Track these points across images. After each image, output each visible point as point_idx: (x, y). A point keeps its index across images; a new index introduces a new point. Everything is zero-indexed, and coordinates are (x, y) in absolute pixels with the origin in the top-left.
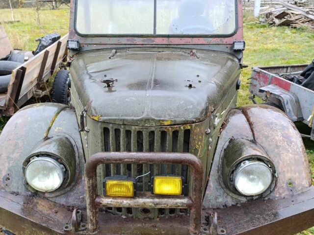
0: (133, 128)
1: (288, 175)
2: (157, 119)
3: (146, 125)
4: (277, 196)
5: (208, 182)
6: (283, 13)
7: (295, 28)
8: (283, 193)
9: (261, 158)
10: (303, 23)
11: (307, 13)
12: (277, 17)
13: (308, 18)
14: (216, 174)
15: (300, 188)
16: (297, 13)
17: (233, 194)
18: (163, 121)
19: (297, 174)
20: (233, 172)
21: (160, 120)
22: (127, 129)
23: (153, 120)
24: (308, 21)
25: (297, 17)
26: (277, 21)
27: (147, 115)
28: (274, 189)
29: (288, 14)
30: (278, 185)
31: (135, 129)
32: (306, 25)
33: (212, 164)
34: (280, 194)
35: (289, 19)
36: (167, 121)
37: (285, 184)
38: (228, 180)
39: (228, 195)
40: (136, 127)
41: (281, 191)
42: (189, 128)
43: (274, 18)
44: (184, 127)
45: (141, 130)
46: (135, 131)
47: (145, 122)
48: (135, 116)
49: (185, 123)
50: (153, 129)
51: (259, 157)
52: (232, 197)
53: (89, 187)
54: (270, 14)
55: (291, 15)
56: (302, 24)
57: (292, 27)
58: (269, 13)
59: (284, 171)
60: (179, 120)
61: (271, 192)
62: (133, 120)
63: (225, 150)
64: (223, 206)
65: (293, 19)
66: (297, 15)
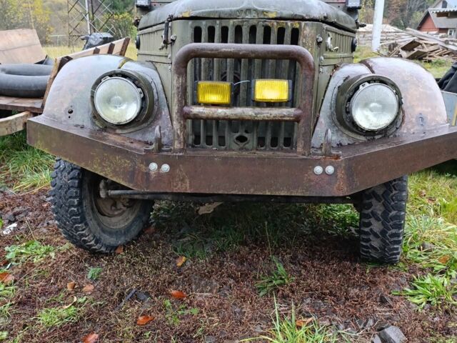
0: (231, 21)
1: (419, 110)
2: (259, 9)
3: (247, 17)
4: (405, 131)
5: (318, 118)
6: (412, 43)
7: (430, 61)
8: (412, 128)
9: (384, 79)
10: (441, 55)
11: (446, 42)
12: (404, 48)
13: (447, 49)
14: (329, 110)
15: (433, 124)
16: (432, 43)
17: (350, 133)
18: (267, 12)
19: (430, 109)
20: (349, 100)
21: (263, 12)
22: (224, 25)
23: (255, 10)
24: (448, 54)
25: (432, 48)
26: (404, 54)
27: (249, 4)
28: (401, 126)
29: (419, 44)
30: (406, 120)
31: (234, 22)
32: (444, 58)
33: (323, 100)
34: (408, 129)
35: (421, 50)
36: (272, 12)
37: (414, 119)
38: (344, 111)
39: (343, 133)
40: (235, 20)
41: (409, 126)
42: (297, 26)
43: (400, 50)
44: (292, 25)
45: (241, 24)
46: (233, 25)
47: (245, 13)
48: (233, 7)
49: (293, 19)
50: (254, 22)
51: (381, 79)
52: (348, 136)
53: (178, 88)
54: (395, 45)
55: (424, 45)
56: (440, 57)
57: (425, 62)
58: (393, 44)
59: (413, 105)
60: (286, 13)
61: (397, 128)
62: (231, 11)
63: (339, 87)
64: (338, 145)
65: (426, 50)
66: (432, 45)
